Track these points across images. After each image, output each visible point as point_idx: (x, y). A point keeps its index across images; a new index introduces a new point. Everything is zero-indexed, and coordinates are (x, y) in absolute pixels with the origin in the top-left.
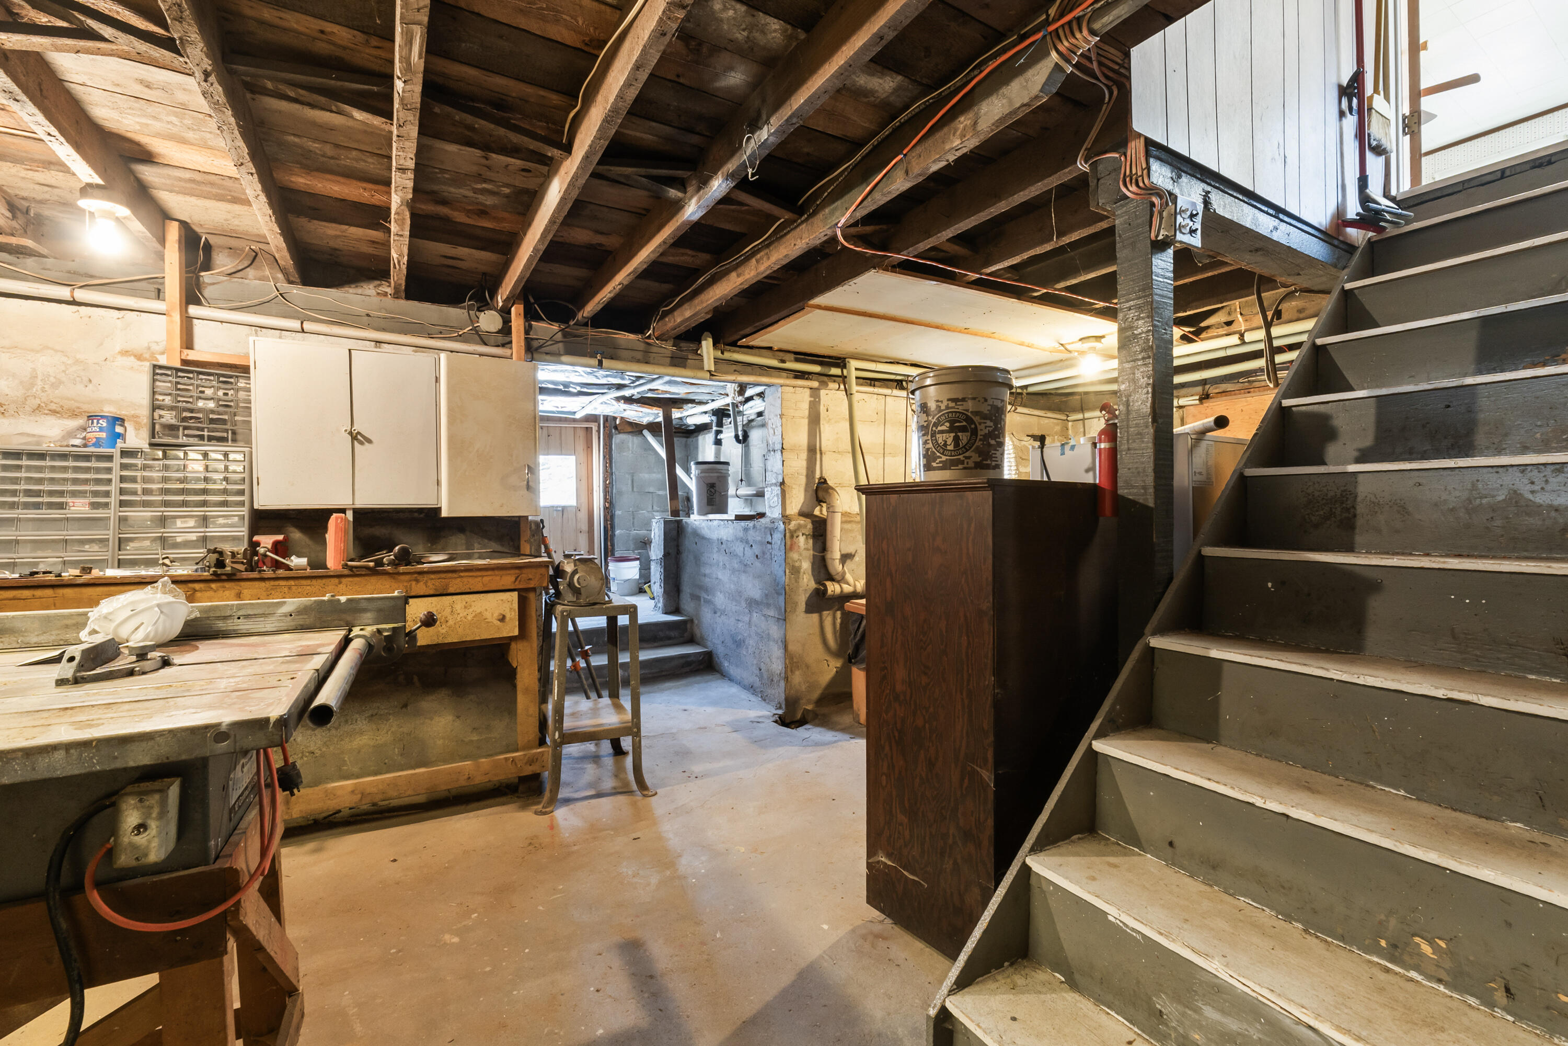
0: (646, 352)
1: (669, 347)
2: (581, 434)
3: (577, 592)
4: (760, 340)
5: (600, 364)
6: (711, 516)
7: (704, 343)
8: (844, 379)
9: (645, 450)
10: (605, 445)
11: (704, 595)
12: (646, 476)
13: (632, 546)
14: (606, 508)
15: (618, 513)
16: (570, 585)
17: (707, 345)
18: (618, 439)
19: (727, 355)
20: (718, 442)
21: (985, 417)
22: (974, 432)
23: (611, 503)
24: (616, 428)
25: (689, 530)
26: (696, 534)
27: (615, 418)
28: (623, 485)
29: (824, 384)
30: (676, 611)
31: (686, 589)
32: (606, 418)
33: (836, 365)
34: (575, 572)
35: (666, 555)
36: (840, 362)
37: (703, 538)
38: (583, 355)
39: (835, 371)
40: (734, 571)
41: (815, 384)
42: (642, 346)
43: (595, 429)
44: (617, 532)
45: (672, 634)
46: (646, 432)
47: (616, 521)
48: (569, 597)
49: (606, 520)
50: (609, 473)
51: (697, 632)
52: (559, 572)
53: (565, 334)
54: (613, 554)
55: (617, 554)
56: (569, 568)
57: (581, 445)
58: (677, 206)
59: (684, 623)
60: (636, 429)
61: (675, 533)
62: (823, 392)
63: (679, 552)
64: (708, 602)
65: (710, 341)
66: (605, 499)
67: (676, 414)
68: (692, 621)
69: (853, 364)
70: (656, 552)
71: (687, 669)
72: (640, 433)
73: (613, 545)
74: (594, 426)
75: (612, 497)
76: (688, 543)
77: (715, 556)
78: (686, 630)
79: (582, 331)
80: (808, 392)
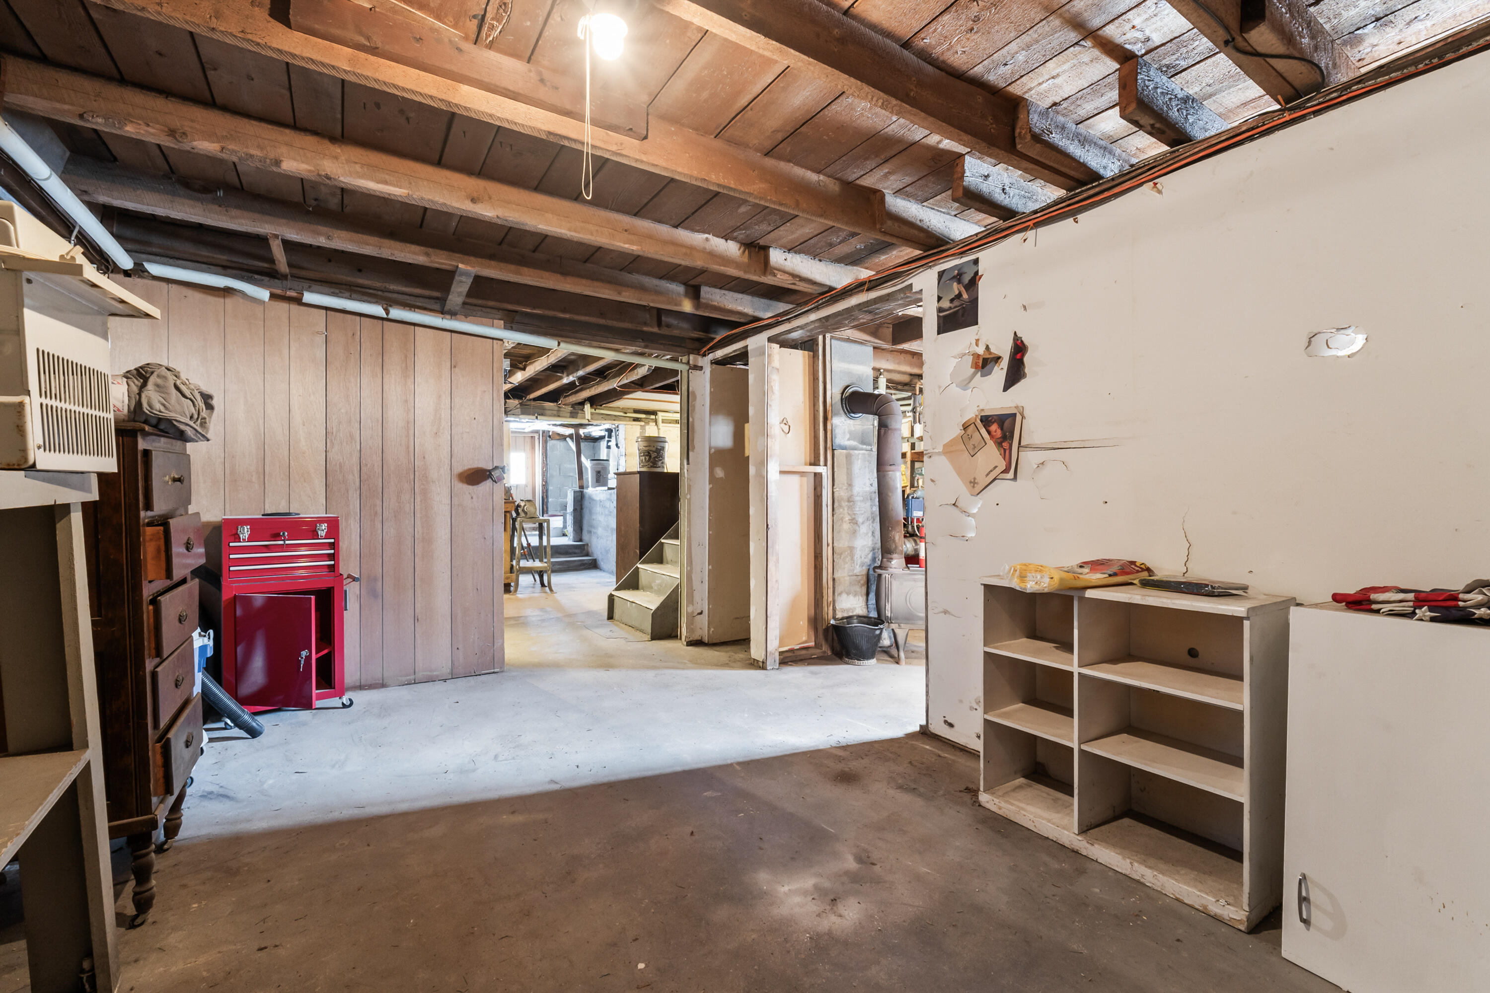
0: (558, 411)
1: (569, 409)
2: (529, 440)
3: (526, 513)
4: (611, 405)
5: (537, 418)
6: (598, 488)
7: (586, 406)
8: (656, 421)
9: (568, 450)
10: (543, 446)
11: (593, 530)
12: (568, 466)
13: (559, 509)
14: (543, 485)
15: (550, 488)
16: (523, 510)
17: (587, 407)
18: (551, 443)
19: (597, 411)
20: (609, 447)
21: (654, 452)
22: (650, 457)
23: (546, 482)
24: (550, 437)
25: (587, 496)
26: (590, 498)
27: (549, 431)
28: (553, 471)
29: (648, 423)
30: (581, 540)
31: (585, 527)
32: (544, 432)
33: (653, 414)
34: (525, 505)
35: (575, 510)
36: (654, 413)
37: (593, 500)
38: (529, 414)
39: (653, 417)
40: (606, 515)
41: (642, 423)
42: (556, 408)
43: (537, 437)
44: (550, 500)
45: (577, 551)
46: (568, 439)
47: (549, 493)
48: (522, 514)
49: (543, 493)
50: (545, 464)
51: (590, 550)
52: (519, 506)
53: (521, 404)
54: (547, 513)
55: (550, 513)
56: (522, 504)
57: (528, 447)
58: (561, 378)
59: (584, 545)
60: (563, 438)
61: (580, 498)
62: (647, 427)
63: (582, 509)
64: (595, 533)
65: (589, 405)
66: (543, 480)
67: (582, 432)
68: (587, 545)
69: (660, 414)
70: (570, 508)
71: (583, 567)
72: (565, 439)
73: (547, 508)
74: (536, 436)
75: (547, 479)
76: (586, 503)
77: (598, 509)
78: (584, 549)
79: (529, 403)
80: (639, 427)
